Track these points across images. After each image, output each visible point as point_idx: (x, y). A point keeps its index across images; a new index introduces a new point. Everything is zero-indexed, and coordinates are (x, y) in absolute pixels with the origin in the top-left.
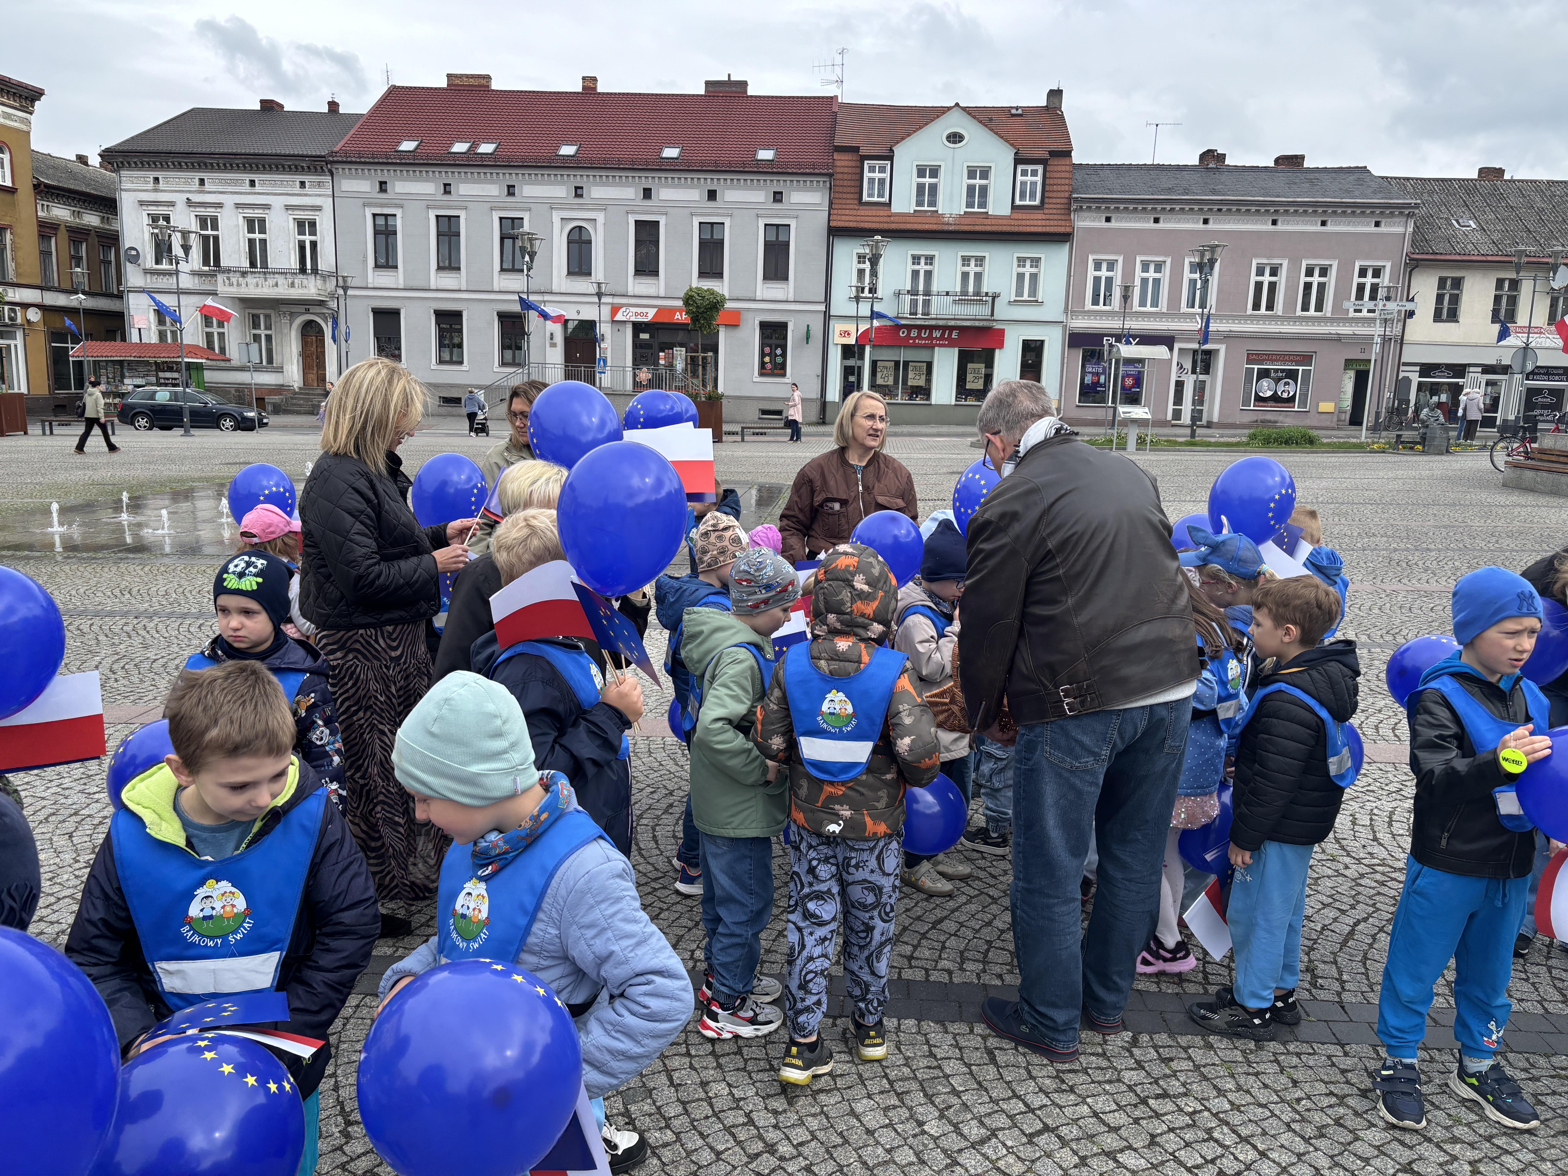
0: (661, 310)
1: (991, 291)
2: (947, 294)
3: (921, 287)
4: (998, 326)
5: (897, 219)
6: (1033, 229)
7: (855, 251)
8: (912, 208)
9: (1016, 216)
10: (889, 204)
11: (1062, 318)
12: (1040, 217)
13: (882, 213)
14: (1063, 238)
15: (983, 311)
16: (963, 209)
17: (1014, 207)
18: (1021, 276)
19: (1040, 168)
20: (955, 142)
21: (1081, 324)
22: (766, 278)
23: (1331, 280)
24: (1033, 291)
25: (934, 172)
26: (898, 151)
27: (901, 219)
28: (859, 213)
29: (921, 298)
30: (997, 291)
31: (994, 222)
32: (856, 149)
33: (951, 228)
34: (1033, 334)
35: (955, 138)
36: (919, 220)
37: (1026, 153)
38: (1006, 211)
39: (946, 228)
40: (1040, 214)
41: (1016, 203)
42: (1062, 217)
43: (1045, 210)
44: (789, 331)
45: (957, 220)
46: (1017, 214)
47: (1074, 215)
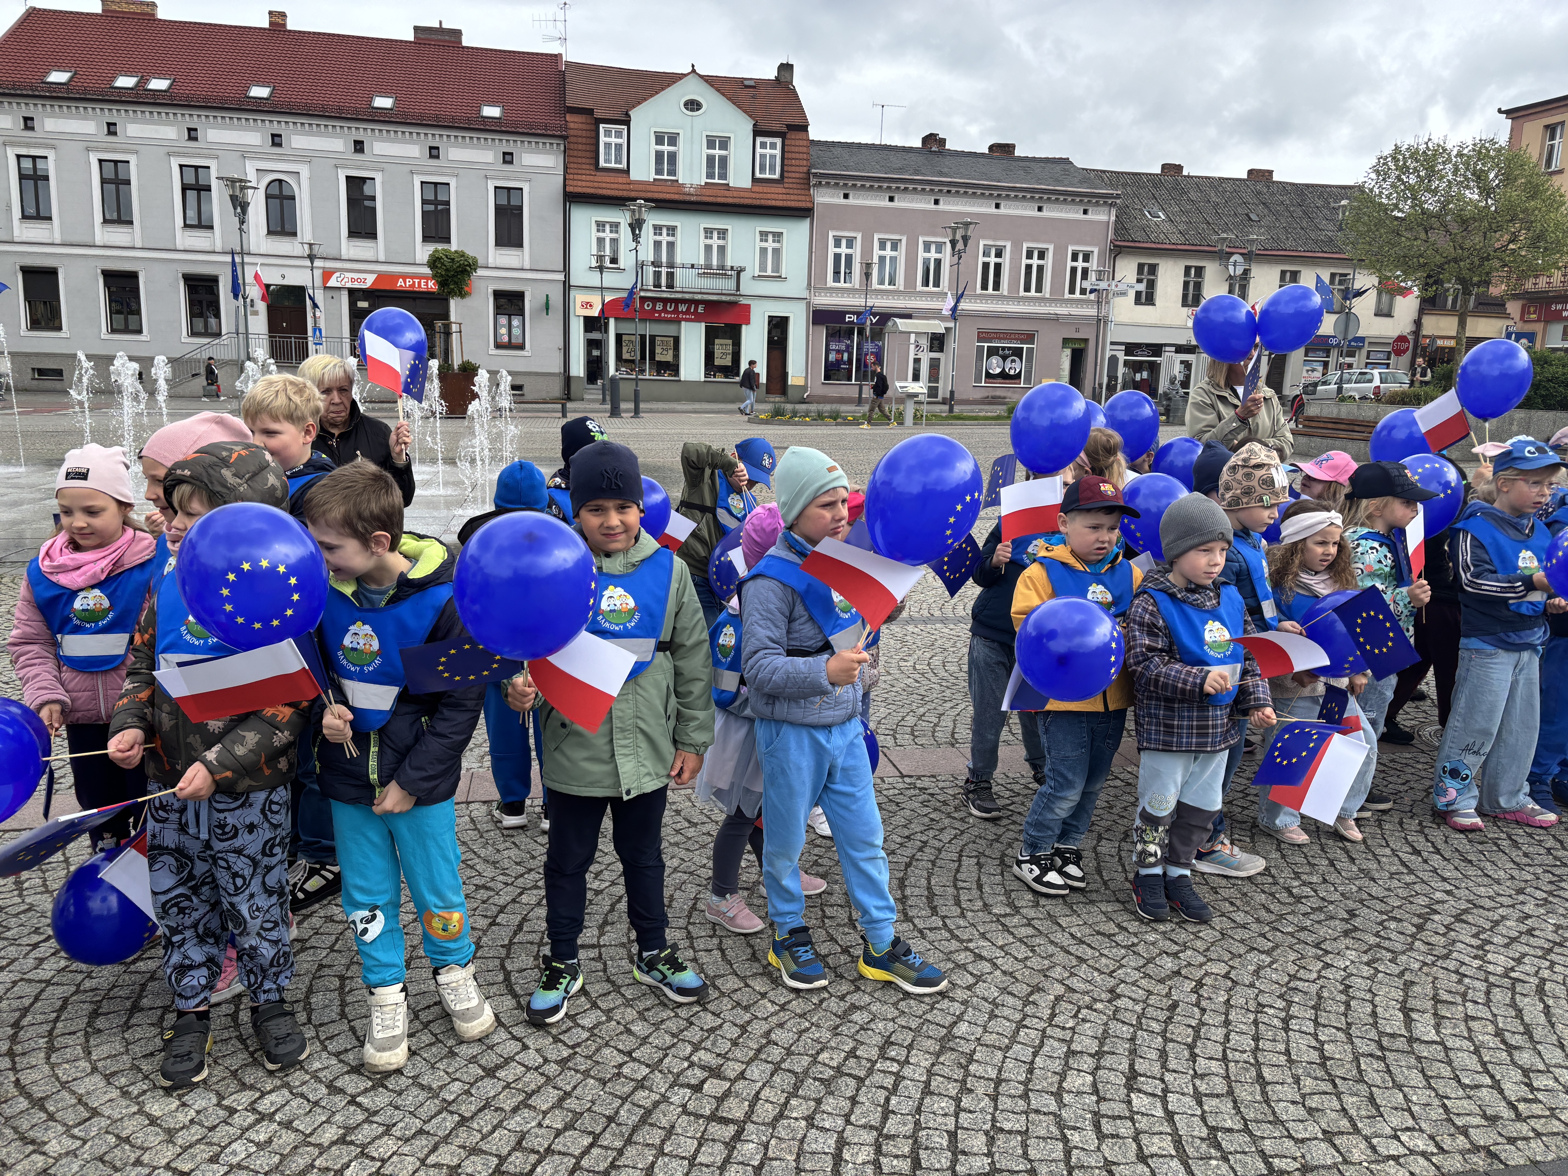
0: (381, 276)
1: (736, 265)
2: (693, 266)
4: (744, 301)
5: (637, 187)
6: (773, 203)
7: (594, 219)
8: (652, 176)
9: (756, 189)
10: (627, 171)
11: (805, 294)
12: (780, 190)
13: (620, 180)
14: (804, 212)
15: (728, 285)
16: (704, 180)
17: (755, 180)
18: (763, 251)
19: (778, 141)
20: (692, 110)
21: (824, 301)
22: (498, 244)
23: (1049, 262)
24: (777, 267)
25: (673, 139)
26: (635, 115)
27: (641, 187)
28: (596, 179)
29: (664, 270)
30: (742, 265)
31: (735, 194)
32: (589, 112)
33: (693, 199)
34: (779, 310)
35: (693, 105)
36: (660, 189)
37: (764, 126)
38: (747, 183)
39: (687, 198)
40: (780, 188)
41: (757, 176)
42: (802, 192)
43: (785, 185)
44: (526, 301)
45: (699, 191)
46: (758, 187)
47: (814, 191)
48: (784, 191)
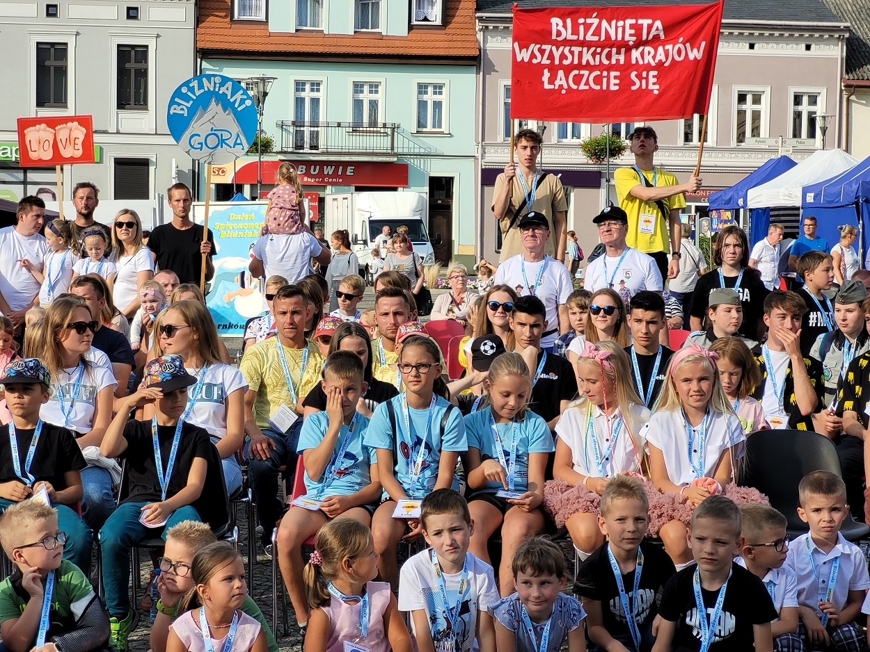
1: (389, 122)
2: (339, 125)
3: (307, 118)
4: (400, 161)
5: (275, 40)
6: (433, 52)
8: (293, 27)
9: (413, 37)
10: (266, 23)
11: (473, 152)
12: (443, 38)
13: (258, 33)
14: (469, 61)
15: (381, 143)
16: (352, 30)
17: (411, 27)
18: (422, 105)
21: (494, 158)
22: (120, 105)
24: (438, 122)
27: (281, 40)
28: (231, 32)
29: (307, 131)
30: (397, 122)
31: (389, 43)
33: (339, 50)
34: (439, 169)
36: (301, 41)
38: (402, 31)
39: (333, 50)
40: (440, 35)
41: (414, 22)
42: (467, 38)
43: (448, 30)
44: (152, 169)
45: (347, 42)
46: (416, 35)
47: (480, 36)
48: (446, 38)
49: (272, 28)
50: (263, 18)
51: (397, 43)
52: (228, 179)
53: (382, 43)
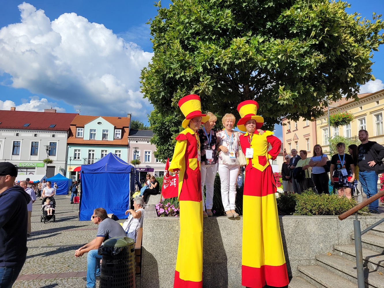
3: (91, 158)
6: (119, 144)
7: (74, 149)
8: (89, 139)
13: (81, 140)
14: (126, 146)
16: (101, 139)
19: (121, 130)
20: (99, 124)
25: (95, 131)
26: (86, 126)
27: (86, 141)
28: (75, 140)
29: (91, 160)
32: (75, 125)
36: (90, 142)
37: (117, 127)
39: (97, 144)
40: (121, 141)
41: (115, 138)
42: (126, 141)
43: (122, 140)
44: (55, 168)
45: (100, 142)
46: (115, 141)
47: (129, 141)
48: (122, 141)
49: (84, 139)
50: (82, 137)
51: (111, 142)
52: (73, 170)
53: (108, 142)
